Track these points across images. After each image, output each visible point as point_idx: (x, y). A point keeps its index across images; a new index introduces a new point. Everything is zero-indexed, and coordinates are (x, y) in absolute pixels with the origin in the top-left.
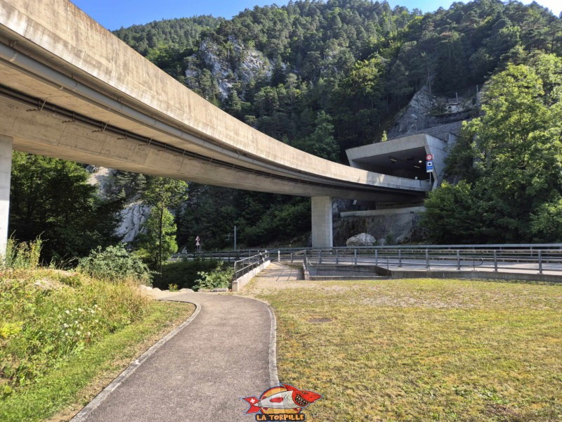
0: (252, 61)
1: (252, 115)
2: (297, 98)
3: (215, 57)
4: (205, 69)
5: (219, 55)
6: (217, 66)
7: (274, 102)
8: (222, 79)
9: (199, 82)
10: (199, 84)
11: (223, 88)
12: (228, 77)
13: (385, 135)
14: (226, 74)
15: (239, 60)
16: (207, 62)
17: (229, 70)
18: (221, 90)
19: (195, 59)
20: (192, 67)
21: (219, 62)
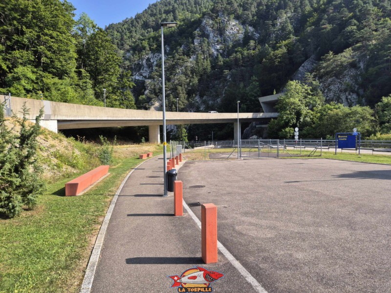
0: (232, 29)
1: (227, 69)
2: (253, 56)
3: (211, 29)
4: (204, 38)
5: (212, 28)
6: (211, 35)
7: (239, 61)
8: (214, 43)
9: (201, 47)
10: (202, 48)
11: (215, 49)
12: (217, 41)
13: (275, 91)
14: (216, 39)
15: (224, 29)
16: (206, 32)
17: (218, 36)
18: (213, 50)
19: (199, 32)
20: (198, 37)
21: (213, 32)
